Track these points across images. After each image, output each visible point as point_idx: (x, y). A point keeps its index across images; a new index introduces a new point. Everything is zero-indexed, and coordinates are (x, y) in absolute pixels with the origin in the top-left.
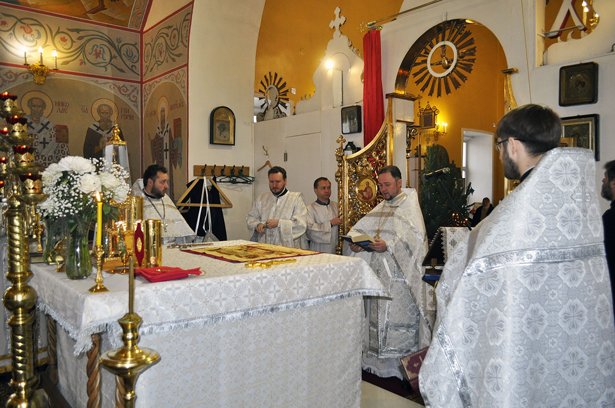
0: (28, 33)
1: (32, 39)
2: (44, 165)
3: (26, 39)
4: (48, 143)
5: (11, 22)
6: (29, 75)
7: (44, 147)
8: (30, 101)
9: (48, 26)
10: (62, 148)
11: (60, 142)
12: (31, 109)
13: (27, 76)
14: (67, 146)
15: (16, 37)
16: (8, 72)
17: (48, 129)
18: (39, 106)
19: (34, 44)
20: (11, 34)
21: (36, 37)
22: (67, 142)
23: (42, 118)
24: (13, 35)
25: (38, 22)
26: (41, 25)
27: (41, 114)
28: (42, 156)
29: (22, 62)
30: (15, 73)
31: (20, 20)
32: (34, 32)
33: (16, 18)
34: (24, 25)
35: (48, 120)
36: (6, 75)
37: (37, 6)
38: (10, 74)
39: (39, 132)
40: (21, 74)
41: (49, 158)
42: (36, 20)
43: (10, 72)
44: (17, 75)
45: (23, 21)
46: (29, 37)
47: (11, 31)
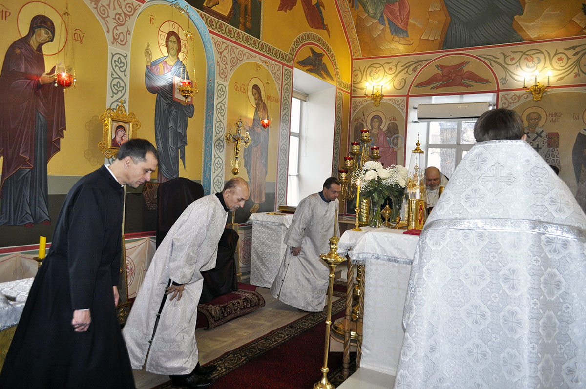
0: (530, 62)
1: (533, 66)
3: (528, 67)
4: (541, 149)
5: (517, 56)
6: (529, 95)
8: (529, 115)
9: (547, 52)
10: (552, 152)
11: (551, 147)
12: (529, 122)
13: (528, 95)
14: (557, 150)
15: (521, 68)
16: (513, 96)
17: (541, 137)
18: (535, 119)
19: (535, 68)
20: (517, 66)
21: (536, 63)
22: (558, 147)
23: (537, 128)
24: (519, 67)
25: (538, 50)
26: (542, 52)
27: (537, 124)
29: (522, 85)
30: (518, 95)
31: (524, 53)
32: (536, 60)
33: (522, 52)
34: (527, 56)
35: (542, 130)
36: (511, 98)
37: (539, 38)
38: (515, 97)
39: (534, 140)
40: (523, 95)
43: (515, 95)
44: (519, 97)
45: (526, 53)
46: (531, 64)
47: (518, 64)
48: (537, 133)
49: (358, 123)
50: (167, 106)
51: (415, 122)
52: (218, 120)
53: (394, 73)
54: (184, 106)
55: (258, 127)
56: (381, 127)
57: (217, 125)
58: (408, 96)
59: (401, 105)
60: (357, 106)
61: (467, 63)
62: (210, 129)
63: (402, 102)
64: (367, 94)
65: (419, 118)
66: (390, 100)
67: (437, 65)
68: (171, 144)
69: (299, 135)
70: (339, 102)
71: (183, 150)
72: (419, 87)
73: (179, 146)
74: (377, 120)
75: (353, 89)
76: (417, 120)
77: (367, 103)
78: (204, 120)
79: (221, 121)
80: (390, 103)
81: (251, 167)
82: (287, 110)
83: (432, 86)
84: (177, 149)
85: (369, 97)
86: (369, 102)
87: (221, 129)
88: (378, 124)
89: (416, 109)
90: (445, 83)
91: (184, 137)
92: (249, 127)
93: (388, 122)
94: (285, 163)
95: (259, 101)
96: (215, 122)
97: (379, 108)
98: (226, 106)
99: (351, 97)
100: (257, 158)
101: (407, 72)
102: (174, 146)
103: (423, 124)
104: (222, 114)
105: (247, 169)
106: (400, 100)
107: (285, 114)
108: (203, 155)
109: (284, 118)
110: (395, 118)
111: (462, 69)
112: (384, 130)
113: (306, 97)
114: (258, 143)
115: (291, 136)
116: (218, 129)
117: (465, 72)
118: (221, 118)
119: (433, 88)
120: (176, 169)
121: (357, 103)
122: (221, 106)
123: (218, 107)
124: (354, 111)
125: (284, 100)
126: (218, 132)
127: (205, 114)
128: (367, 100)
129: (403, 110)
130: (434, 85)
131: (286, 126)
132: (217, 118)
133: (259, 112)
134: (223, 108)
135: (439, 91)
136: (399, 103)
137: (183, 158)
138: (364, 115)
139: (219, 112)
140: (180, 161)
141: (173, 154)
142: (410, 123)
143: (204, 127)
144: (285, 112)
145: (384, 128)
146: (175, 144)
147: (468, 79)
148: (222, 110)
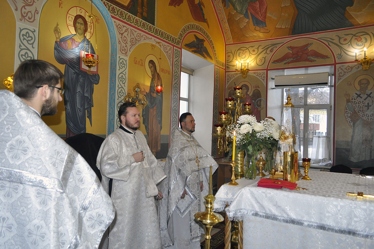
0: (359, 41)
1: (361, 44)
2: (367, 120)
3: (358, 45)
4: (371, 106)
5: (349, 38)
6: (359, 66)
7: (368, 109)
8: (360, 81)
9: (372, 33)
12: (360, 86)
13: (358, 66)
15: (352, 46)
16: (347, 67)
17: (370, 97)
18: (365, 84)
19: (362, 47)
20: (349, 45)
21: (364, 42)
23: (367, 91)
24: (350, 45)
26: (368, 34)
28: (366, 114)
29: (354, 59)
30: (351, 66)
31: (354, 35)
32: (363, 40)
33: (353, 35)
34: (357, 37)
35: (371, 92)
36: (346, 69)
37: (365, 23)
38: (348, 68)
39: (365, 99)
40: (354, 66)
41: (371, 115)
42: (364, 32)
43: (348, 66)
44: (352, 68)
45: (356, 35)
46: (360, 43)
47: (350, 43)
48: (367, 94)
49: (231, 91)
50: (75, 75)
51: (273, 89)
52: (120, 86)
53: (257, 53)
54: (91, 75)
55: (154, 93)
56: (248, 93)
57: (119, 90)
58: (267, 70)
59: (262, 76)
60: (230, 78)
61: (311, 44)
62: (113, 94)
63: (263, 74)
64: (237, 69)
65: (276, 86)
66: (254, 73)
67: (288, 47)
68: (78, 106)
69: (187, 100)
70: (217, 75)
71: (89, 111)
72: (275, 63)
73: (85, 108)
74: (245, 88)
75: (227, 66)
76: (274, 87)
77: (237, 76)
78: (109, 87)
79: (122, 88)
80: (254, 75)
81: (148, 123)
82: (177, 80)
83: (285, 62)
84: (84, 109)
85: (238, 71)
86: (238, 75)
87: (123, 94)
88: (245, 91)
89: (274, 79)
90: (295, 59)
91: (90, 100)
92: (146, 92)
93: (253, 89)
94: (176, 120)
95: (155, 73)
96: (117, 88)
97: (246, 79)
98: (127, 75)
99: (226, 72)
100: (153, 116)
101: (266, 52)
102: (81, 106)
103: (279, 90)
104: (123, 82)
105: (145, 126)
106: (261, 73)
107: (176, 83)
108: (107, 115)
109: (175, 86)
110: (258, 86)
111: (307, 49)
112: (250, 95)
113: (193, 72)
114: (154, 105)
115: (180, 101)
116: (120, 93)
117: (309, 51)
118: (123, 85)
119: (286, 63)
120: (83, 126)
121: (230, 76)
122: (122, 76)
123: (120, 76)
124: (228, 82)
125: (175, 72)
126: (120, 96)
127: (109, 82)
128: (237, 74)
129: (264, 80)
130: (287, 61)
131: (176, 93)
132: (119, 85)
133: (154, 81)
134: (124, 77)
135: (291, 65)
136: (261, 75)
137: (90, 117)
138: (235, 85)
139: (121, 80)
140: (87, 120)
141: (80, 114)
142: (270, 89)
143: (108, 92)
144: (176, 81)
145: (250, 93)
146: (83, 105)
147: (312, 56)
148: (123, 78)
